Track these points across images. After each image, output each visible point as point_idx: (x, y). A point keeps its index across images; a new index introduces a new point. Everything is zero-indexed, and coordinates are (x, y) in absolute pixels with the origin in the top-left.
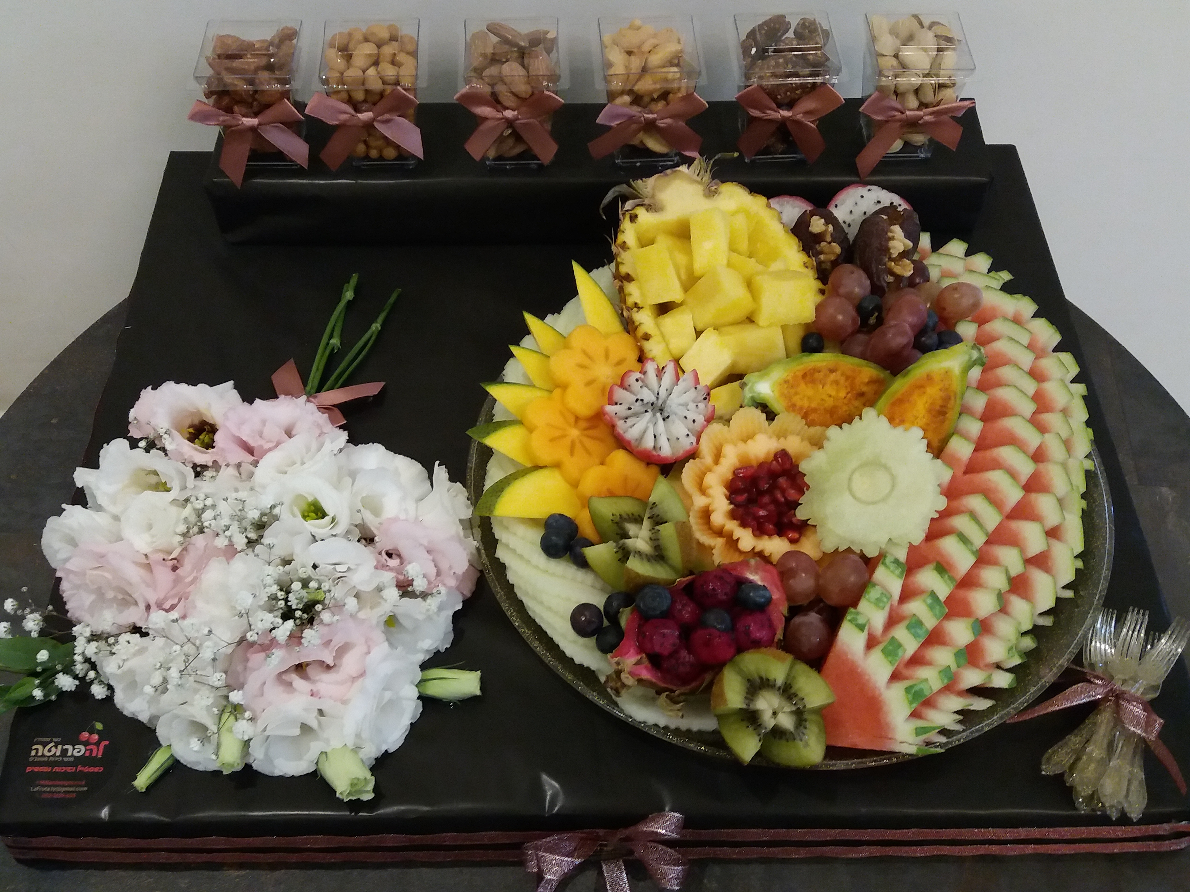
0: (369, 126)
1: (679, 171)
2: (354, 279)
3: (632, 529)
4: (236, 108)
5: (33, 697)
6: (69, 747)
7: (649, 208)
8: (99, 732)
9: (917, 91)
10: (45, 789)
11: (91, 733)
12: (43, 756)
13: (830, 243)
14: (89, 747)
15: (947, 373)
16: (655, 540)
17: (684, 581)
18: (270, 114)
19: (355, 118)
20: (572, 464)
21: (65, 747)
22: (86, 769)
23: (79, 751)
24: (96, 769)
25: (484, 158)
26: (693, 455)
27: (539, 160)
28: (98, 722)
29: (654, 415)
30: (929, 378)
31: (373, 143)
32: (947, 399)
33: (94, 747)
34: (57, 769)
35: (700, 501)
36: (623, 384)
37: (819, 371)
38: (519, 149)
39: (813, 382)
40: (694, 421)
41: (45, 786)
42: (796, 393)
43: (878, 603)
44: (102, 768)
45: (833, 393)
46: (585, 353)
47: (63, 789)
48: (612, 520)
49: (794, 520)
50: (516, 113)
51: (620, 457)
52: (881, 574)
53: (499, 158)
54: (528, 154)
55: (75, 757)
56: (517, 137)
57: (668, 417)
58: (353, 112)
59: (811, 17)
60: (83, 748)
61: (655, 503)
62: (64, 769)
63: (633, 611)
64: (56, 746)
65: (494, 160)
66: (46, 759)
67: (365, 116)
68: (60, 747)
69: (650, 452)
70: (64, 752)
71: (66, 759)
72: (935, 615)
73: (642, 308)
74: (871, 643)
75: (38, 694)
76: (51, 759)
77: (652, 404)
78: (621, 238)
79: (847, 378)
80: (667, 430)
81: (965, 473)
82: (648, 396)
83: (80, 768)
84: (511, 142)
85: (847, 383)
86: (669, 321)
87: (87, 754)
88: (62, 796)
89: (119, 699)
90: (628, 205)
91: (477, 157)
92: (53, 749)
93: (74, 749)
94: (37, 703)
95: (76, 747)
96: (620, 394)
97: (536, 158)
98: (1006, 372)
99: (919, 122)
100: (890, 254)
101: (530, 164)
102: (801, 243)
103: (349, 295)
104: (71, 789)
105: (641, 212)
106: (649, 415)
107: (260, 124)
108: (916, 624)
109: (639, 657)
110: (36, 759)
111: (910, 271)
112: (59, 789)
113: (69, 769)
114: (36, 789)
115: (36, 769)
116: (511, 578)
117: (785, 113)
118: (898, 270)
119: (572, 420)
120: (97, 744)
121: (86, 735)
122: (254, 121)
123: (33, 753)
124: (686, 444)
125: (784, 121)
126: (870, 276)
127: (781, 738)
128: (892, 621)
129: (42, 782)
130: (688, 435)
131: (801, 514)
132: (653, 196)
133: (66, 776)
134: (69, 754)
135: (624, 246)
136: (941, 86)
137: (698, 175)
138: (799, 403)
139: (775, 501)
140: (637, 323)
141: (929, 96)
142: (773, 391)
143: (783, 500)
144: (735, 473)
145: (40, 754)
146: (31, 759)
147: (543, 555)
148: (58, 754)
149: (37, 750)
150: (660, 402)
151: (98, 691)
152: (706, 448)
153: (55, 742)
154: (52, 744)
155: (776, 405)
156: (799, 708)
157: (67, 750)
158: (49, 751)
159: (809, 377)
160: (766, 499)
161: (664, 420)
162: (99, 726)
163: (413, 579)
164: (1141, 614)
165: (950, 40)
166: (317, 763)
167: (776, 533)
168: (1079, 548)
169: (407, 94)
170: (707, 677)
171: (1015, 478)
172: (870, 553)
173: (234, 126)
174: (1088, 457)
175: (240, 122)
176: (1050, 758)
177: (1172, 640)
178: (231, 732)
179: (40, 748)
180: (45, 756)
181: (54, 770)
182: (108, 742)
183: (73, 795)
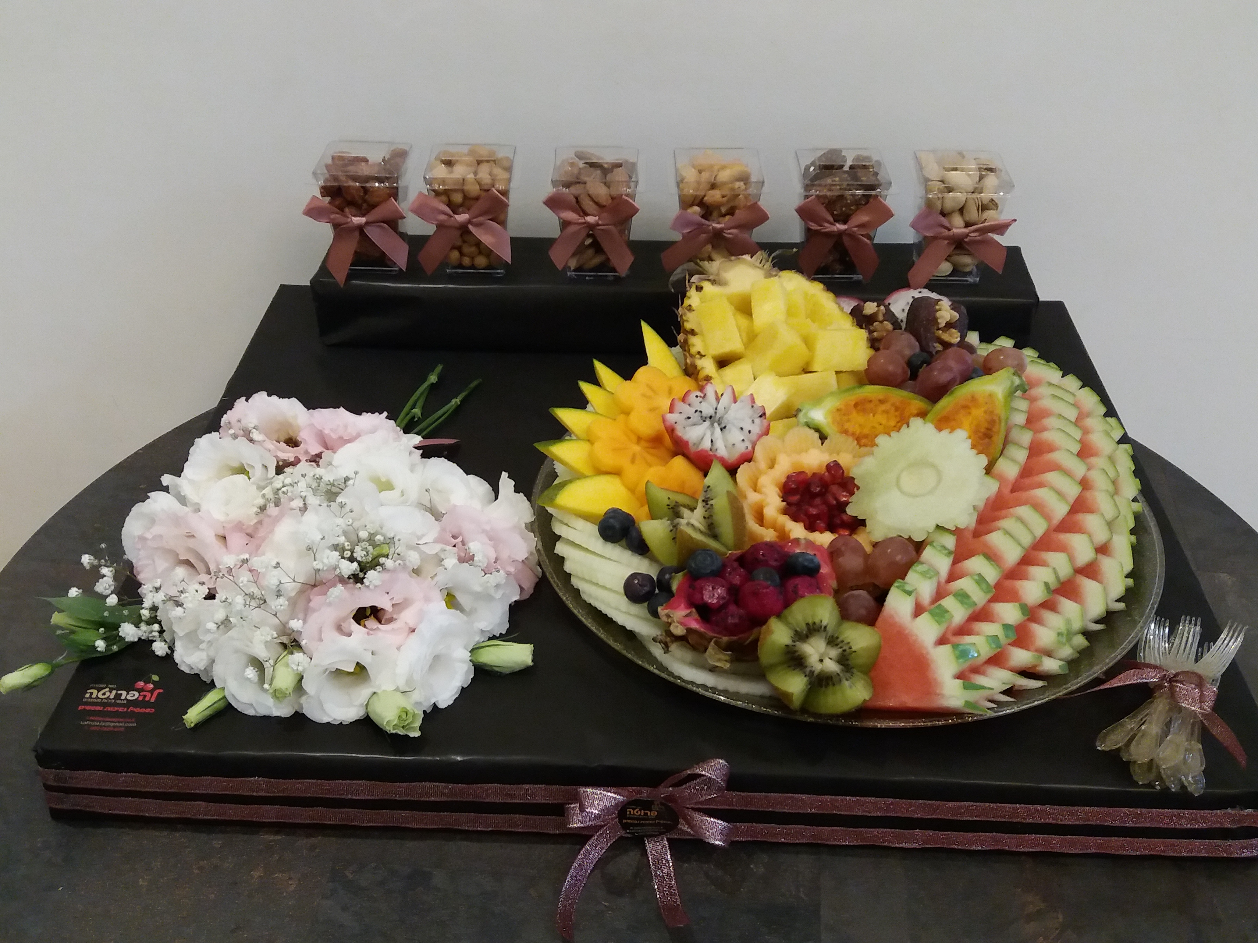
0: (464, 229)
1: (743, 258)
2: (439, 368)
3: (686, 512)
4: (347, 210)
5: (95, 648)
6: (124, 693)
7: (714, 282)
8: (154, 683)
9: (961, 211)
10: (96, 723)
11: (146, 683)
12: (97, 697)
13: (881, 322)
14: (141, 694)
15: (991, 396)
16: (708, 518)
17: (736, 554)
18: (376, 214)
19: (452, 218)
20: (631, 472)
21: (119, 692)
22: (137, 710)
23: (134, 695)
24: (148, 710)
25: (566, 268)
26: (748, 458)
27: (615, 271)
28: (155, 674)
29: (712, 425)
30: (973, 399)
31: (467, 249)
32: (992, 422)
33: (149, 695)
34: (109, 709)
35: (753, 497)
36: (684, 400)
37: (870, 401)
38: (597, 260)
39: (864, 411)
40: (750, 432)
41: (95, 721)
42: (849, 421)
43: (924, 574)
44: (153, 710)
45: (884, 422)
46: (649, 387)
47: (113, 724)
48: (668, 505)
49: (845, 517)
50: (597, 218)
51: (679, 462)
52: (928, 553)
53: (579, 269)
54: (605, 266)
55: (128, 700)
56: (597, 247)
57: (725, 427)
58: (451, 213)
59: (865, 153)
60: (137, 694)
61: (709, 487)
62: (116, 709)
63: (685, 575)
64: (111, 692)
65: (575, 271)
66: (99, 700)
67: (462, 217)
68: (114, 692)
69: (707, 451)
70: (118, 696)
71: (118, 701)
72: (982, 589)
73: (704, 356)
74: (918, 610)
75: (101, 645)
76: (106, 701)
77: (711, 417)
78: (687, 302)
79: (897, 409)
80: (725, 440)
81: (1013, 491)
82: (707, 410)
83: (131, 708)
84: (591, 252)
85: (896, 413)
86: (728, 371)
87: (141, 698)
88: (111, 729)
89: (177, 657)
90: (694, 279)
91: (560, 267)
92: (108, 694)
93: (128, 694)
94: (98, 655)
95: (130, 692)
96: (680, 406)
97: (614, 270)
99: (966, 240)
100: (938, 323)
101: (606, 276)
102: (855, 320)
103: (433, 378)
104: (120, 725)
105: (707, 286)
106: (707, 423)
107: (367, 223)
108: (963, 597)
109: (688, 611)
110: (89, 700)
111: (957, 338)
112: (107, 724)
113: (121, 710)
114: (86, 723)
115: (88, 708)
116: (568, 567)
117: (842, 227)
118: (945, 337)
119: (634, 439)
120: (152, 691)
121: (141, 684)
122: (361, 220)
123: (87, 695)
124: (742, 448)
125: (841, 234)
126: (918, 339)
127: (827, 685)
128: (939, 595)
129: (93, 718)
130: (743, 440)
131: (851, 511)
132: (718, 274)
133: (117, 715)
134: (123, 697)
135: (690, 308)
136: (983, 208)
137: (760, 263)
138: (851, 430)
139: (826, 503)
140: (699, 368)
141: (973, 214)
142: (826, 418)
143: (835, 502)
144: (789, 477)
145: (94, 696)
146: (84, 700)
147: (601, 540)
148: (112, 697)
149: (92, 693)
150: (718, 416)
151: (160, 648)
152: (759, 454)
153: (110, 688)
154: (108, 689)
155: (828, 430)
156: (844, 651)
157: (121, 694)
158: (104, 694)
159: (860, 406)
160: (818, 501)
161: (721, 429)
162: (155, 678)
163: (474, 555)
164: (1193, 622)
165: (991, 170)
166: (367, 705)
167: (827, 530)
168: (1129, 566)
169: (499, 194)
170: (755, 631)
171: (1060, 494)
172: (918, 538)
173: (344, 224)
174: (1135, 500)
175: (349, 220)
176: (1105, 737)
177: (1228, 639)
178: (287, 665)
179: (95, 692)
180: (99, 698)
181: (106, 709)
182: (161, 691)
183: (123, 729)
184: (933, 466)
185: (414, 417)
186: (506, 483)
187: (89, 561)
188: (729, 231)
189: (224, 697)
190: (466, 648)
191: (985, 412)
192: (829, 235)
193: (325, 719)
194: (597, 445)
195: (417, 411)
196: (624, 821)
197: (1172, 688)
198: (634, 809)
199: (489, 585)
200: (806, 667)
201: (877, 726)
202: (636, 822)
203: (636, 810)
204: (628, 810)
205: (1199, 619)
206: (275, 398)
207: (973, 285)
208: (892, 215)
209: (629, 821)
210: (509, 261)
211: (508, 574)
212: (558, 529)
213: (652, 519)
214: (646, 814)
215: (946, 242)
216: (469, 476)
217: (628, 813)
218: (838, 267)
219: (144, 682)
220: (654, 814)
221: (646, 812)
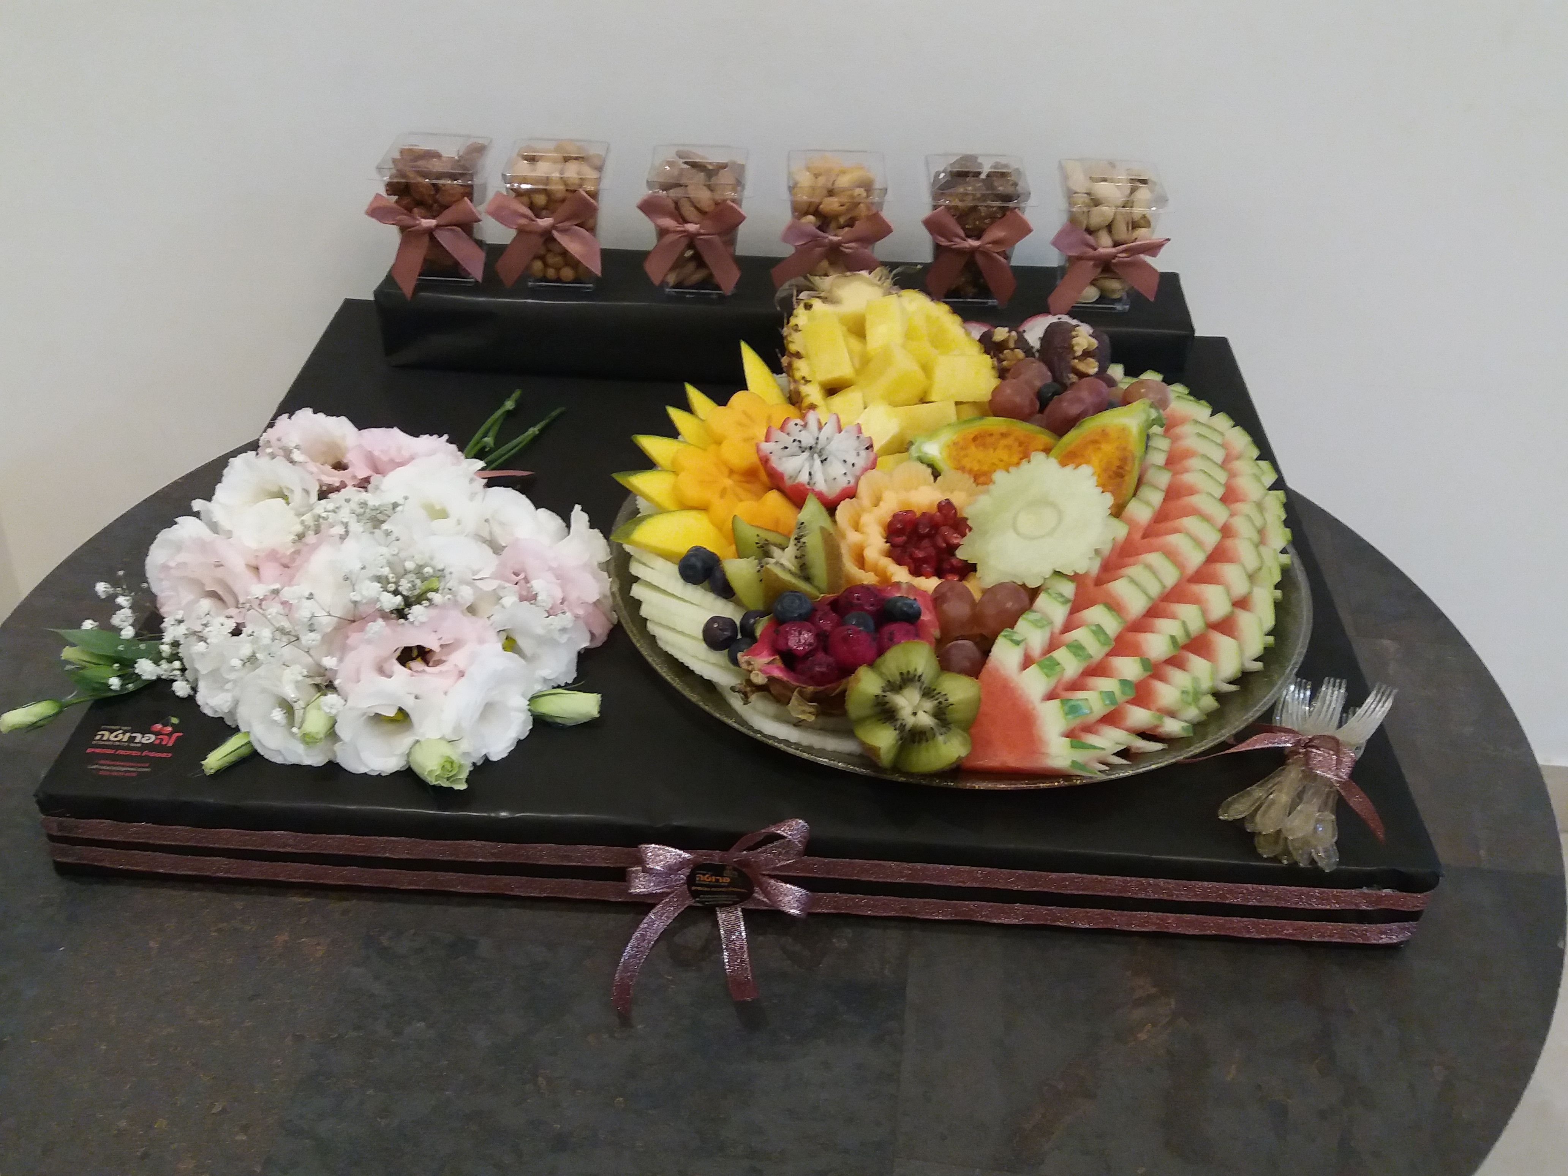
0: (547, 237)
1: (859, 274)
2: (518, 393)
3: (776, 552)
4: (416, 210)
5: (107, 686)
6: (139, 736)
7: (825, 300)
8: (173, 725)
9: (1109, 227)
10: (104, 768)
11: (165, 725)
12: (108, 740)
13: (1012, 350)
14: (159, 737)
15: (1124, 430)
16: (800, 557)
17: (828, 598)
18: (448, 216)
19: (534, 223)
20: (720, 507)
21: (133, 735)
22: (152, 754)
23: (150, 738)
24: (164, 755)
25: (664, 283)
26: (850, 494)
27: (720, 289)
28: (175, 717)
29: (812, 456)
30: (1105, 432)
31: (551, 259)
32: (1124, 460)
33: (165, 737)
34: (121, 752)
35: (853, 537)
36: (782, 428)
37: (991, 435)
38: (698, 276)
39: (984, 446)
40: (853, 465)
41: (103, 765)
42: (966, 456)
43: (1036, 624)
44: (170, 755)
45: (1005, 457)
46: (745, 413)
47: (124, 769)
48: (757, 543)
49: (954, 561)
50: (698, 226)
51: (773, 498)
52: (1042, 601)
53: (678, 285)
54: (708, 282)
55: (143, 744)
56: (698, 260)
57: (826, 459)
58: (534, 217)
59: (1003, 161)
60: (153, 737)
61: (803, 523)
62: (129, 752)
63: (770, 619)
64: (124, 733)
65: (673, 287)
66: (111, 743)
67: (545, 222)
68: (128, 734)
69: (803, 485)
70: (132, 739)
71: (132, 745)
72: (1099, 641)
73: (810, 381)
74: (1027, 662)
75: (115, 683)
76: (118, 743)
77: (811, 448)
78: (793, 321)
79: (1021, 444)
80: (825, 473)
81: (1145, 536)
82: (807, 438)
83: (146, 753)
84: (691, 266)
85: (1021, 449)
86: (837, 400)
87: (157, 742)
88: (121, 774)
89: (200, 699)
90: (803, 295)
91: (657, 281)
92: (121, 736)
93: (143, 737)
94: (113, 694)
95: (145, 735)
96: (778, 435)
97: (718, 288)
98: (1194, 463)
99: (1114, 261)
100: (1074, 352)
101: (710, 294)
102: (983, 347)
103: (510, 404)
104: (132, 769)
105: (817, 304)
106: (806, 454)
107: (438, 226)
108: (1077, 649)
109: (772, 658)
110: (100, 743)
111: (1094, 368)
112: (119, 769)
113: (134, 753)
114: (94, 767)
115: (98, 751)
116: (644, 612)
117: (975, 243)
118: (1082, 367)
119: (726, 472)
121: (159, 726)
122: (432, 223)
123: (98, 737)
124: (843, 483)
125: (973, 251)
126: (1051, 369)
127: (920, 742)
128: (1052, 646)
129: (102, 762)
130: (845, 474)
131: (961, 554)
132: (830, 291)
133: (129, 758)
134: (137, 740)
135: (796, 329)
136: (1135, 225)
137: (879, 280)
138: (968, 466)
139: (935, 546)
140: (803, 394)
141: (1122, 232)
142: (941, 453)
143: (944, 545)
144: (895, 516)
145: (105, 738)
146: (94, 742)
147: (681, 581)
148: (125, 740)
149: (103, 735)
150: (819, 447)
151: (181, 688)
152: (863, 490)
153: (123, 730)
154: (120, 731)
155: (943, 465)
156: (940, 703)
157: (135, 737)
158: (116, 737)
159: (979, 439)
160: (926, 543)
161: (822, 462)
162: (175, 720)
163: (536, 594)
164: (1337, 684)
165: (1144, 182)
166: (409, 755)
167: (934, 576)
168: (1270, 621)
169: (589, 198)
170: (844, 681)
171: (1198, 543)
172: (1033, 584)
173: (413, 226)
174: (1284, 551)
175: (418, 222)
176: (1230, 805)
177: (1375, 703)
178: (319, 708)
179: (106, 733)
180: (110, 741)
181: (117, 753)
182: (181, 734)
183: (134, 774)
184: (1053, 505)
185: (484, 447)
186: (579, 516)
187: (104, 589)
188: (847, 245)
189: (249, 743)
190: (523, 696)
191: (1117, 448)
192: (961, 252)
193: (362, 770)
194: (682, 476)
195: (489, 440)
196: (693, 888)
197: (1307, 754)
198: (704, 875)
199: (552, 627)
200: (897, 720)
201: (975, 787)
202: (706, 889)
203: (707, 876)
204: (697, 875)
205: (1344, 681)
206: (321, 416)
207: (1122, 313)
208: (1029, 231)
209: (699, 888)
210: (600, 275)
211: (577, 617)
212: (635, 569)
213: (740, 557)
214: (717, 880)
215: (1092, 263)
216: (539, 510)
217: (698, 879)
218: (971, 290)
219: (162, 724)
220: (727, 880)
221: (718, 878)
